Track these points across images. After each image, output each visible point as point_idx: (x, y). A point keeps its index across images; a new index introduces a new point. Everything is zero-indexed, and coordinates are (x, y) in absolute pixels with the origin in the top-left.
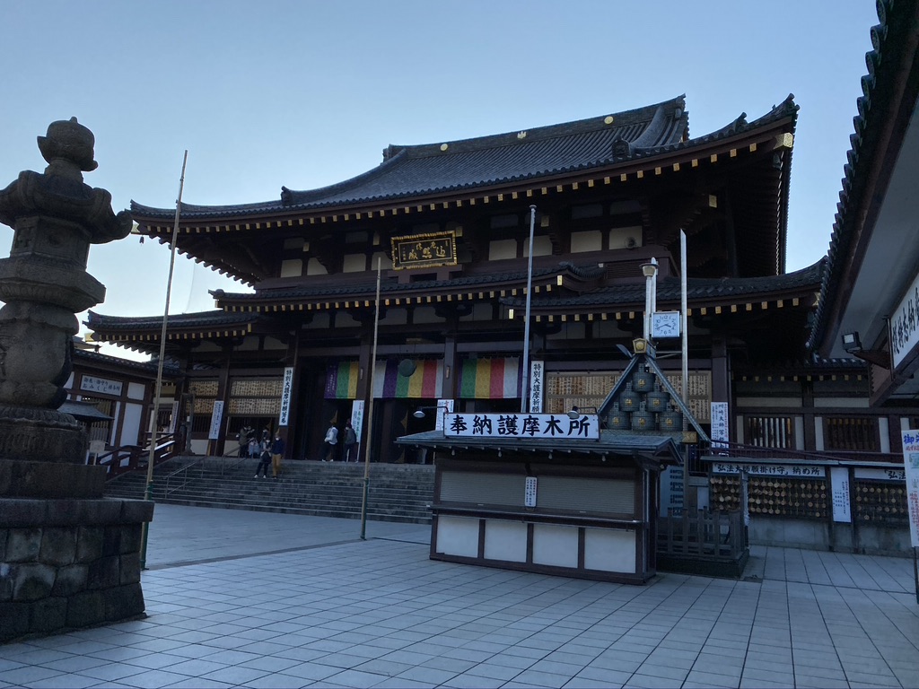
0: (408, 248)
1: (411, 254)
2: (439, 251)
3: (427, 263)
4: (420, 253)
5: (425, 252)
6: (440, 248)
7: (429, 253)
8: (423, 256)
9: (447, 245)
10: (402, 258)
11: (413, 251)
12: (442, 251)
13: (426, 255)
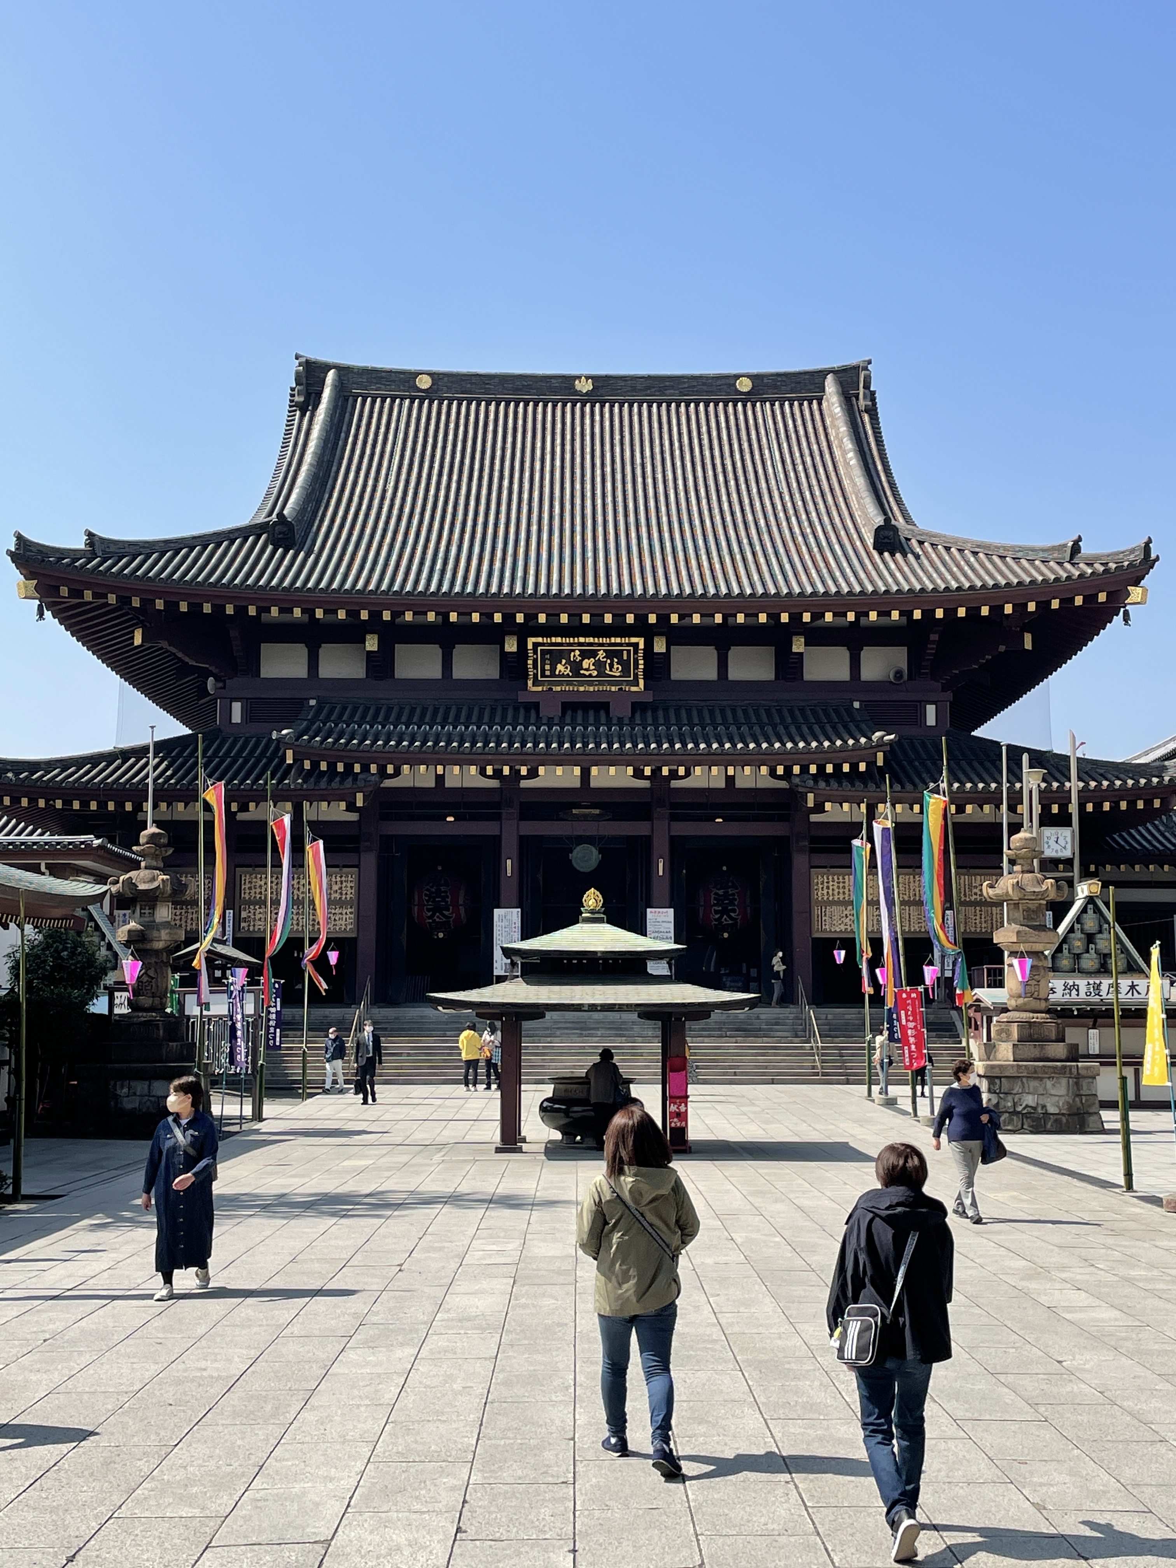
0: (555, 657)
1: (560, 667)
2: (611, 666)
3: (590, 683)
4: (576, 668)
5: (586, 664)
6: (612, 661)
7: (592, 667)
8: (582, 672)
9: (625, 657)
10: (543, 670)
11: (564, 661)
12: (616, 666)
13: (587, 670)
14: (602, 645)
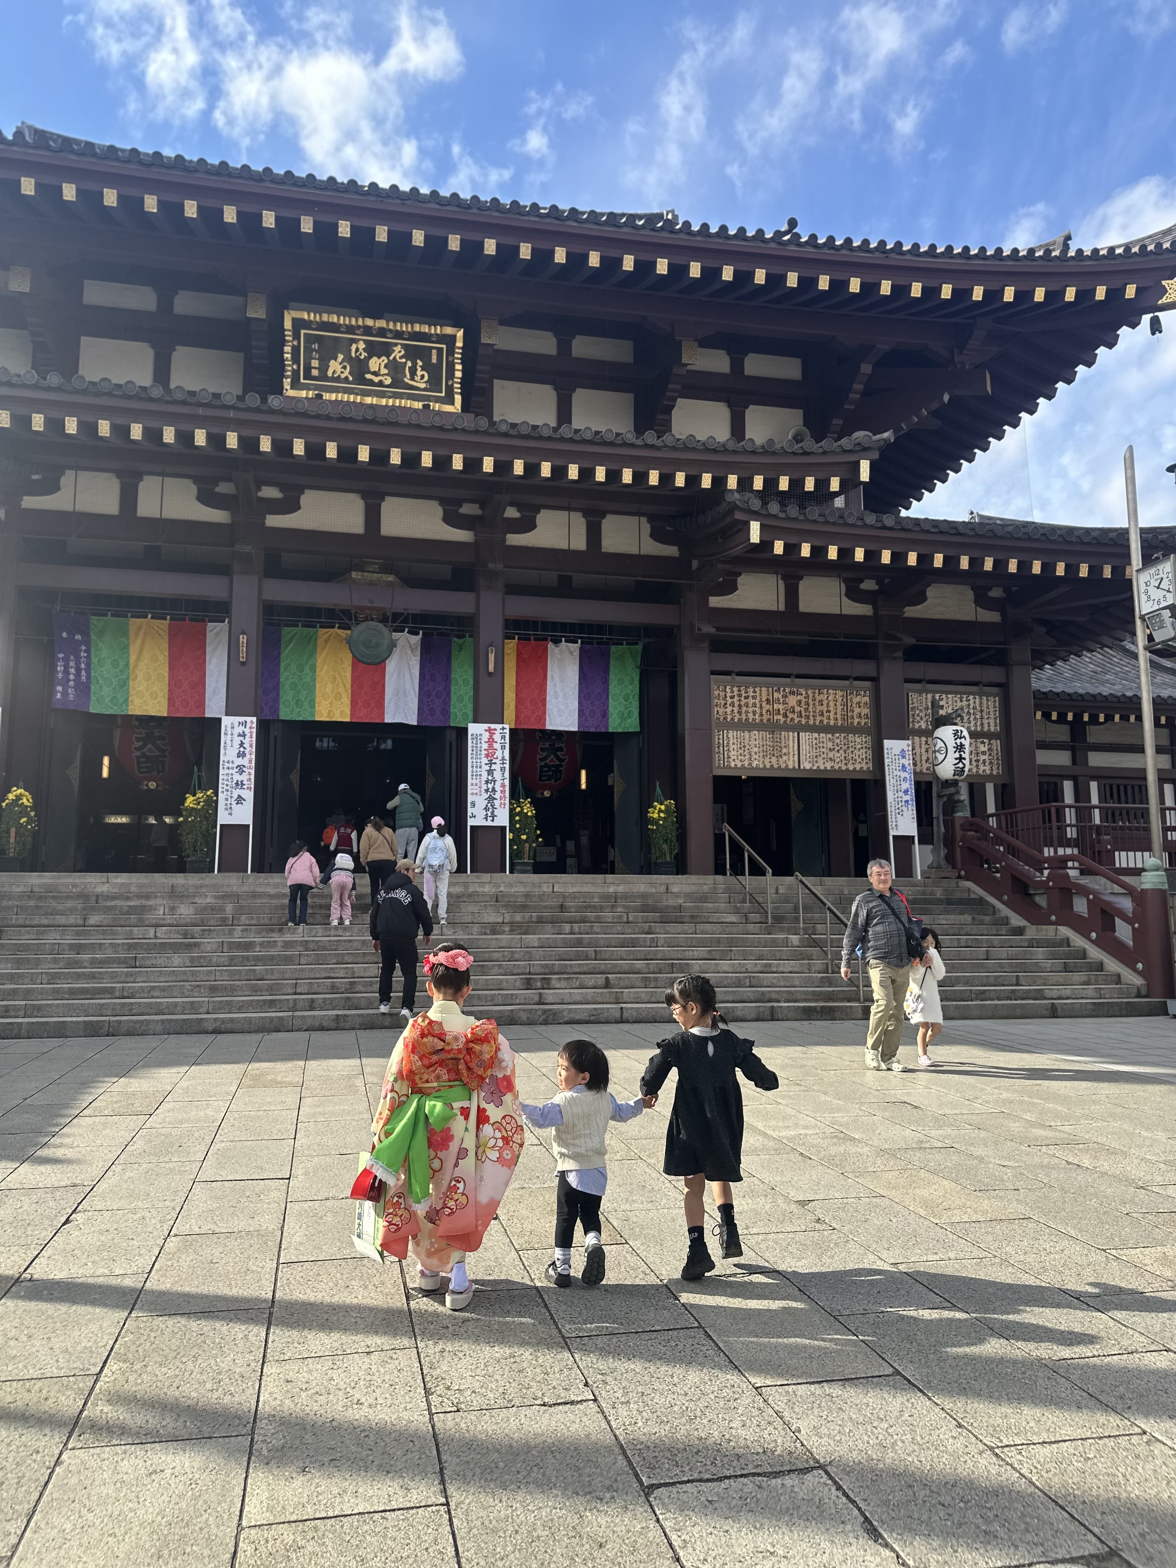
0: (328, 347)
1: (334, 364)
2: (413, 371)
3: (381, 395)
4: (360, 369)
5: (374, 364)
6: (414, 365)
7: (384, 371)
8: (368, 376)
9: (434, 361)
10: (308, 369)
11: (341, 357)
12: (419, 373)
13: (376, 374)
14: (399, 335)
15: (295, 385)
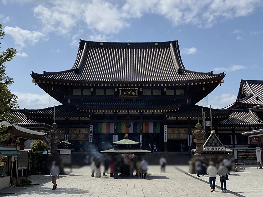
3: (129, 96)
6: (133, 92)
7: (130, 93)
10: (121, 94)
11: (125, 92)
14: (131, 89)
15: (120, 96)
